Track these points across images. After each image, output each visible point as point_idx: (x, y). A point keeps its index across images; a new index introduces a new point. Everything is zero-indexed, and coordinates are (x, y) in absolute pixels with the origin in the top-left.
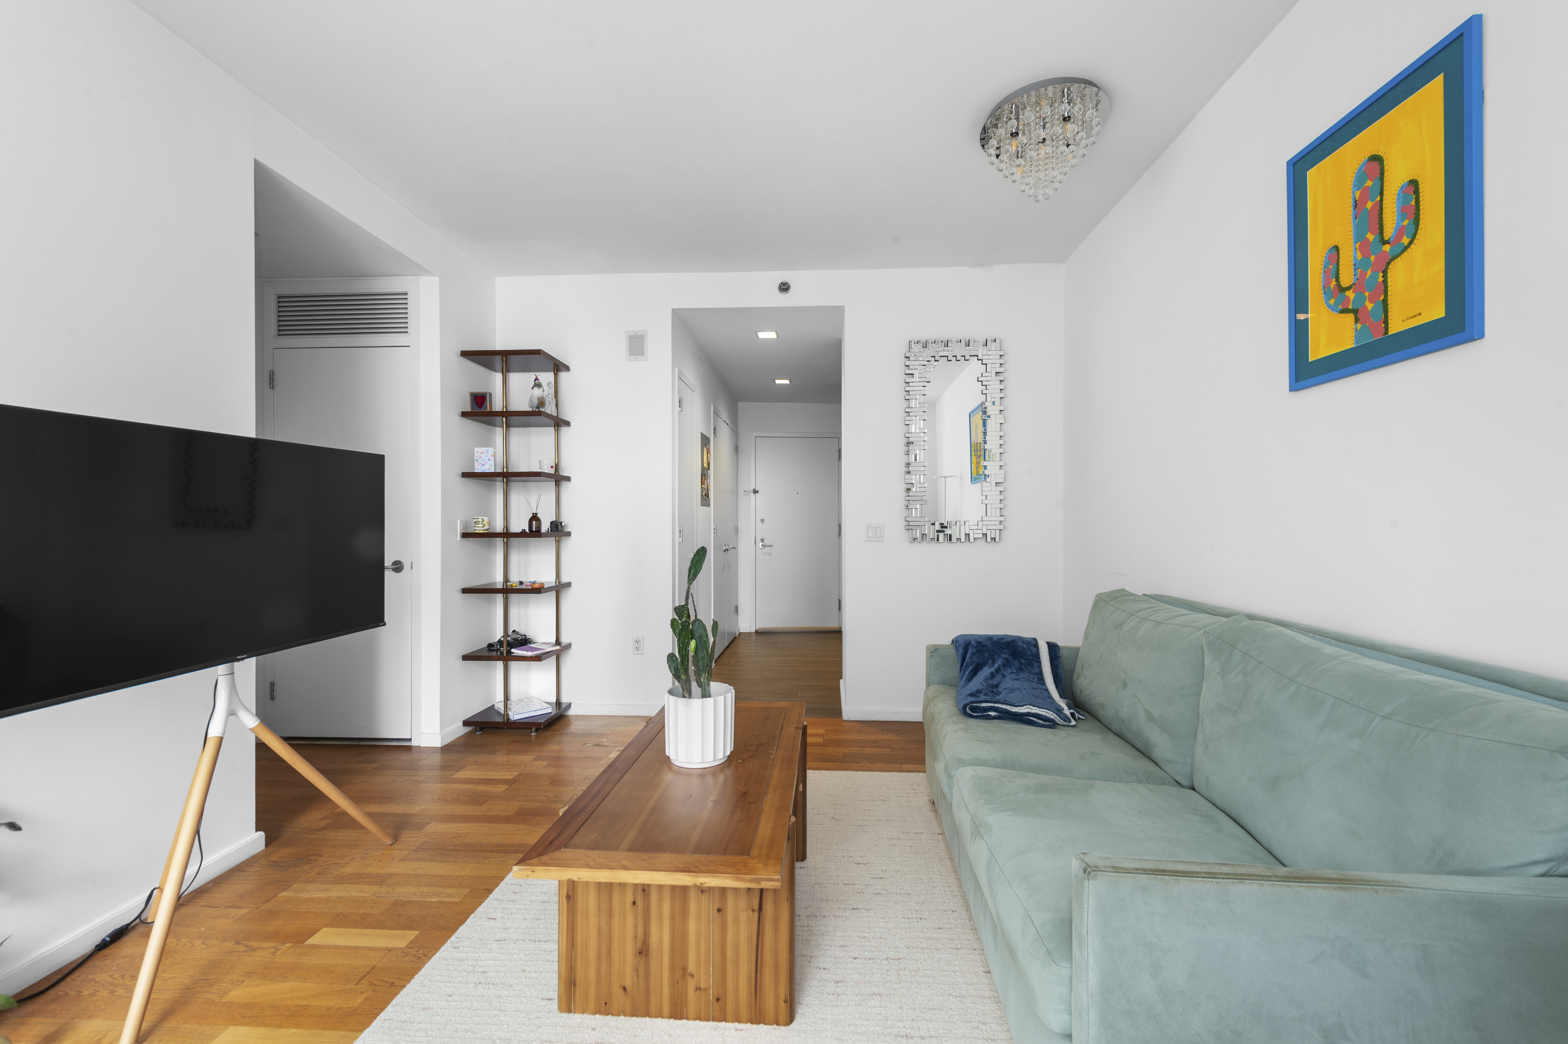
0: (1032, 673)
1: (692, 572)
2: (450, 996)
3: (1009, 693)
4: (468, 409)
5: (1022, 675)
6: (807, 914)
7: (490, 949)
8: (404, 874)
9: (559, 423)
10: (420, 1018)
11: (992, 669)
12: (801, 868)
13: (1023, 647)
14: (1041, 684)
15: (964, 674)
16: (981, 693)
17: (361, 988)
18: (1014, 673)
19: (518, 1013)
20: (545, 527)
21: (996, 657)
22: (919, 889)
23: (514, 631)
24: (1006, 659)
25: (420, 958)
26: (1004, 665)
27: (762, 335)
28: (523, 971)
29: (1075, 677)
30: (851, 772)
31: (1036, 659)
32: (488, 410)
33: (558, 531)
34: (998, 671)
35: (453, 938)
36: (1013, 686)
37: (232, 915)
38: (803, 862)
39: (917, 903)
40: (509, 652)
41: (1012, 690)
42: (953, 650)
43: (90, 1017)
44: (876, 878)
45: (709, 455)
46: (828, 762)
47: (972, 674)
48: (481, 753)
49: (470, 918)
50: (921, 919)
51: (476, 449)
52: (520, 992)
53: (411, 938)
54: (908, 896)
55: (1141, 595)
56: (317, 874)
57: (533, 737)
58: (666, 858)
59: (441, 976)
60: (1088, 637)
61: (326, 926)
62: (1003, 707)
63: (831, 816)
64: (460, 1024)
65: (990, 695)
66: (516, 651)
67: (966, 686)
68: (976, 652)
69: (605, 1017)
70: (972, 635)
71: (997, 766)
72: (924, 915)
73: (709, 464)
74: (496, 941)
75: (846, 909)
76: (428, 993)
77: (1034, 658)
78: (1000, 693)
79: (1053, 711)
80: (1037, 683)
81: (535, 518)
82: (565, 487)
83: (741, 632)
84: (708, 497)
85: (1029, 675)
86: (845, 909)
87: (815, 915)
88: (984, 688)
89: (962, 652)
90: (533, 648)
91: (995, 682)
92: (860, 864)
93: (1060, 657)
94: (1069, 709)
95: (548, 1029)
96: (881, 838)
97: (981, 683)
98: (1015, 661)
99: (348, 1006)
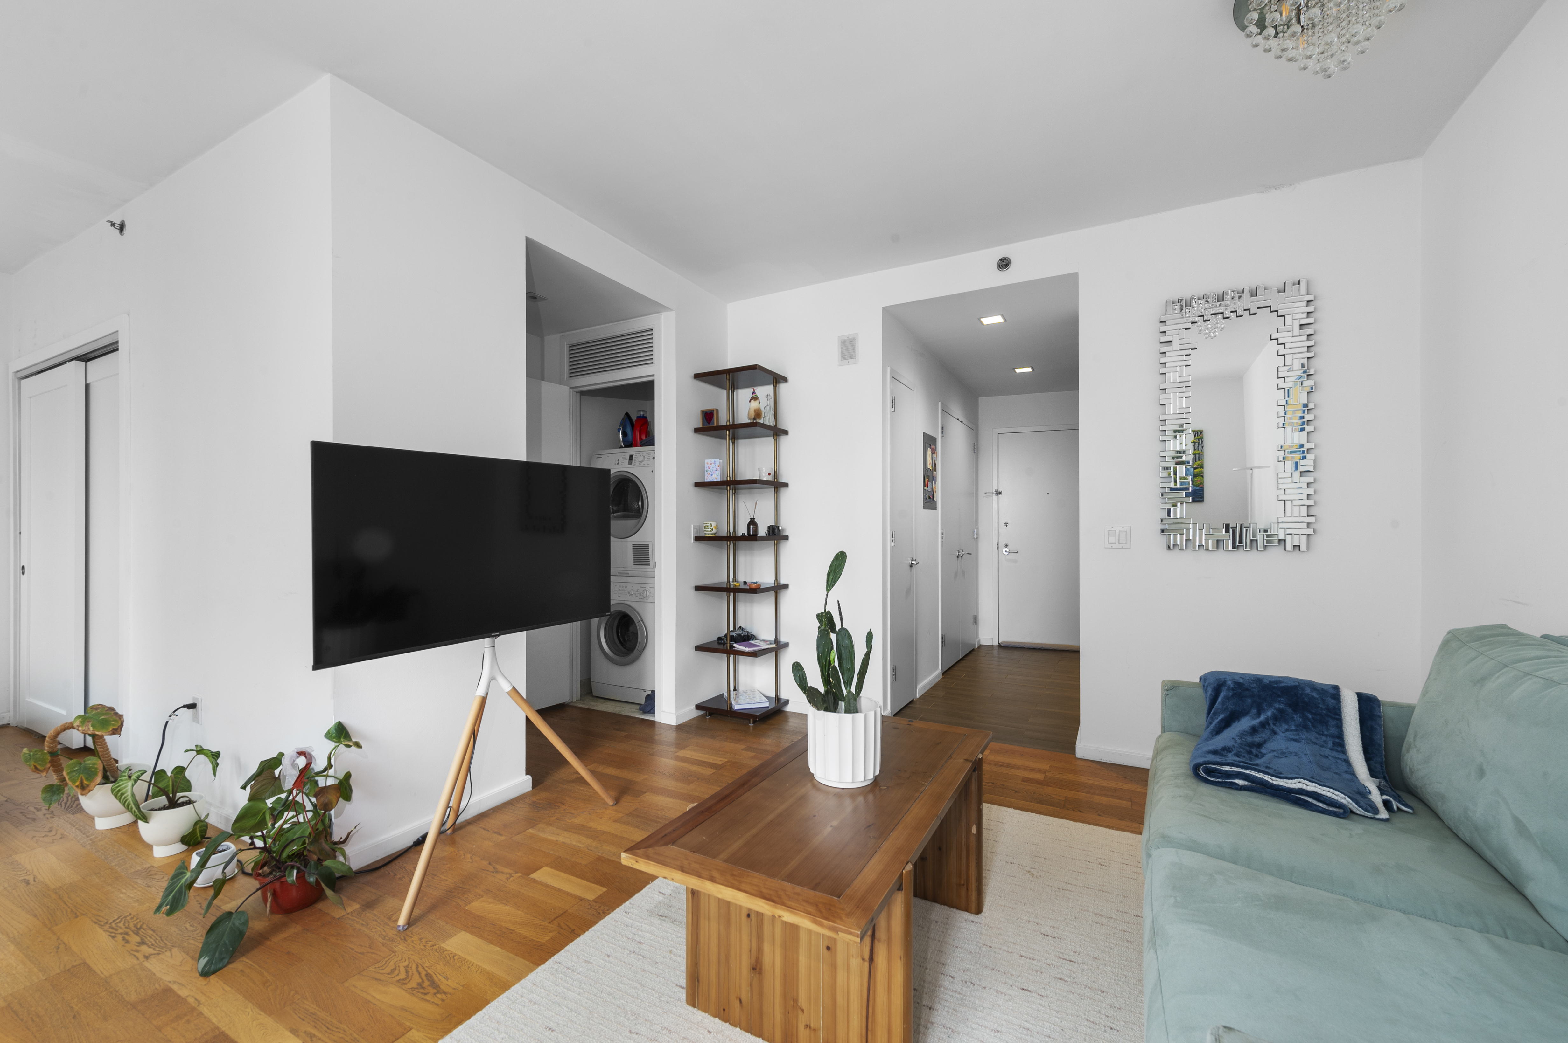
0: (1323, 735)
1: (831, 577)
2: (608, 956)
3: (1278, 757)
4: (699, 425)
5: (1304, 735)
6: (963, 979)
7: (651, 922)
8: (613, 834)
9: (778, 432)
10: (581, 969)
11: (1256, 722)
12: (973, 922)
13: (1313, 697)
14: (1337, 751)
15: (1211, 723)
16: (1230, 752)
17: (552, 927)
18: (1292, 731)
19: (653, 992)
20: (762, 531)
21: (1265, 706)
22: (1119, 989)
23: (740, 627)
24: (1281, 711)
25: (599, 913)
26: (1275, 718)
27: (986, 321)
28: (671, 952)
29: (1404, 749)
30: (1068, 821)
31: (1333, 716)
32: (715, 425)
33: (775, 535)
34: (1264, 725)
35: (627, 903)
36: (1287, 748)
37: (494, 840)
38: (976, 916)
39: (1111, 1007)
40: (732, 646)
41: (1283, 754)
42: (1200, 691)
43: (394, 896)
44: (1063, 959)
45: (934, 456)
46: (1043, 804)
47: (1223, 725)
48: (704, 736)
49: (646, 888)
50: (1111, 1029)
51: (706, 461)
52: (662, 972)
53: (600, 893)
54: (1102, 994)
55: (1539, 636)
56: (556, 819)
57: (751, 728)
58: (757, 878)
59: (608, 935)
60: (1427, 692)
61: (547, 865)
62: (1257, 775)
63: (1028, 869)
64: (607, 986)
65: (1244, 757)
66: (738, 647)
67: (1211, 739)
68: (1232, 696)
69: (723, 1023)
70: (1230, 672)
71: (1221, 857)
72: (1117, 1025)
73: (934, 465)
74: (659, 915)
75: (1014, 987)
76: (594, 948)
77: (1330, 714)
78: (1263, 755)
79: (1345, 792)
80: (1331, 749)
81: (752, 523)
82: (785, 493)
83: (981, 644)
84: (933, 499)
85: (1318, 736)
86: (1012, 986)
87: (973, 982)
88: (1236, 745)
89: (1211, 694)
90: (752, 644)
91: (1257, 739)
92: (1047, 936)
93: (1380, 717)
94: (1382, 794)
95: (672, 1017)
96: (1085, 910)
97: (1233, 738)
98: (1297, 714)
99: (538, 940)
